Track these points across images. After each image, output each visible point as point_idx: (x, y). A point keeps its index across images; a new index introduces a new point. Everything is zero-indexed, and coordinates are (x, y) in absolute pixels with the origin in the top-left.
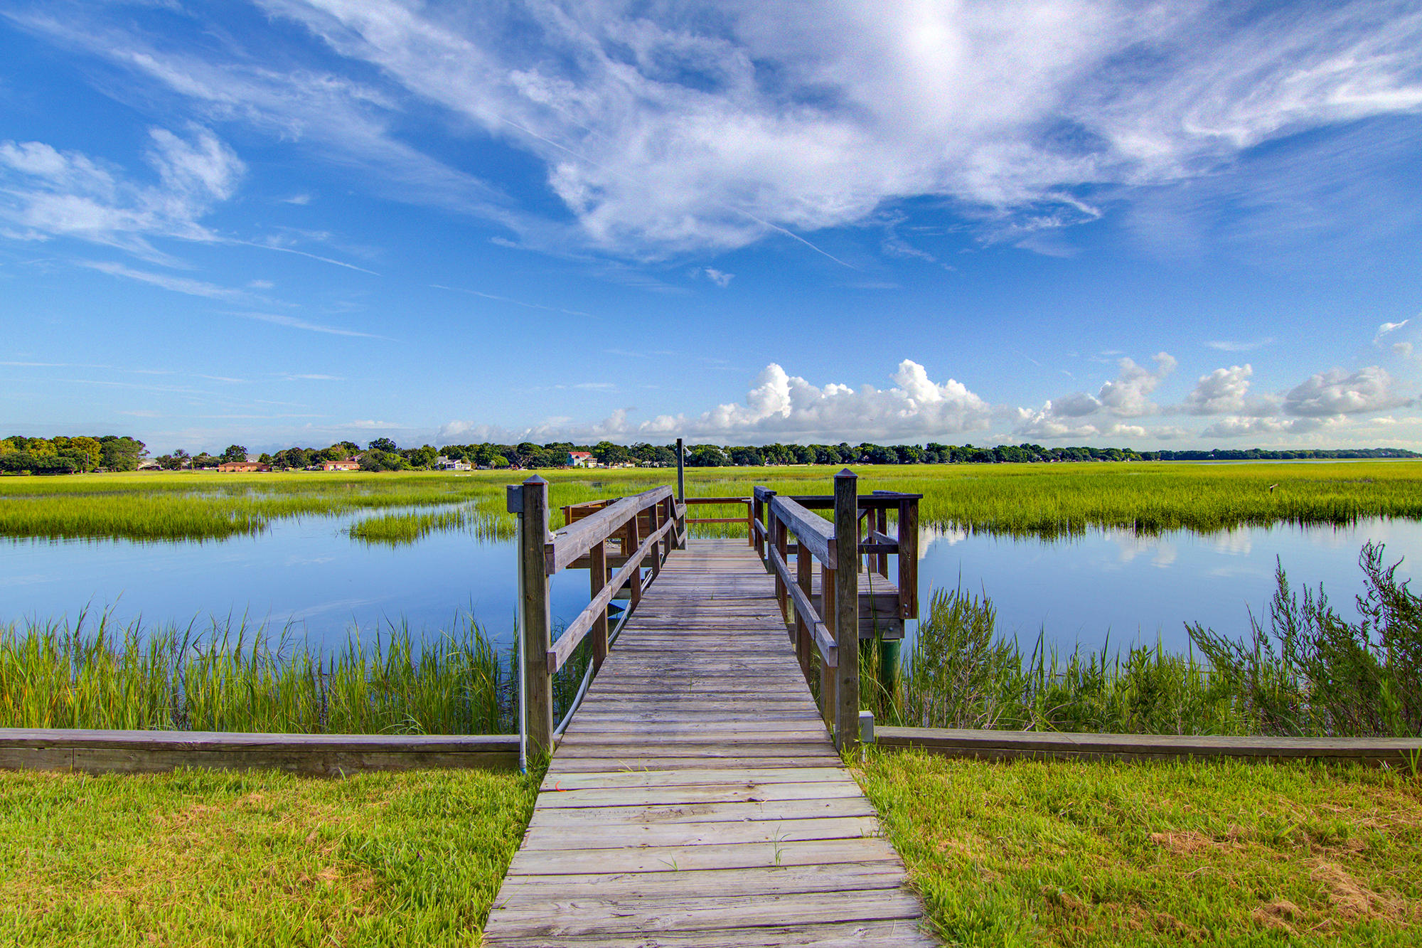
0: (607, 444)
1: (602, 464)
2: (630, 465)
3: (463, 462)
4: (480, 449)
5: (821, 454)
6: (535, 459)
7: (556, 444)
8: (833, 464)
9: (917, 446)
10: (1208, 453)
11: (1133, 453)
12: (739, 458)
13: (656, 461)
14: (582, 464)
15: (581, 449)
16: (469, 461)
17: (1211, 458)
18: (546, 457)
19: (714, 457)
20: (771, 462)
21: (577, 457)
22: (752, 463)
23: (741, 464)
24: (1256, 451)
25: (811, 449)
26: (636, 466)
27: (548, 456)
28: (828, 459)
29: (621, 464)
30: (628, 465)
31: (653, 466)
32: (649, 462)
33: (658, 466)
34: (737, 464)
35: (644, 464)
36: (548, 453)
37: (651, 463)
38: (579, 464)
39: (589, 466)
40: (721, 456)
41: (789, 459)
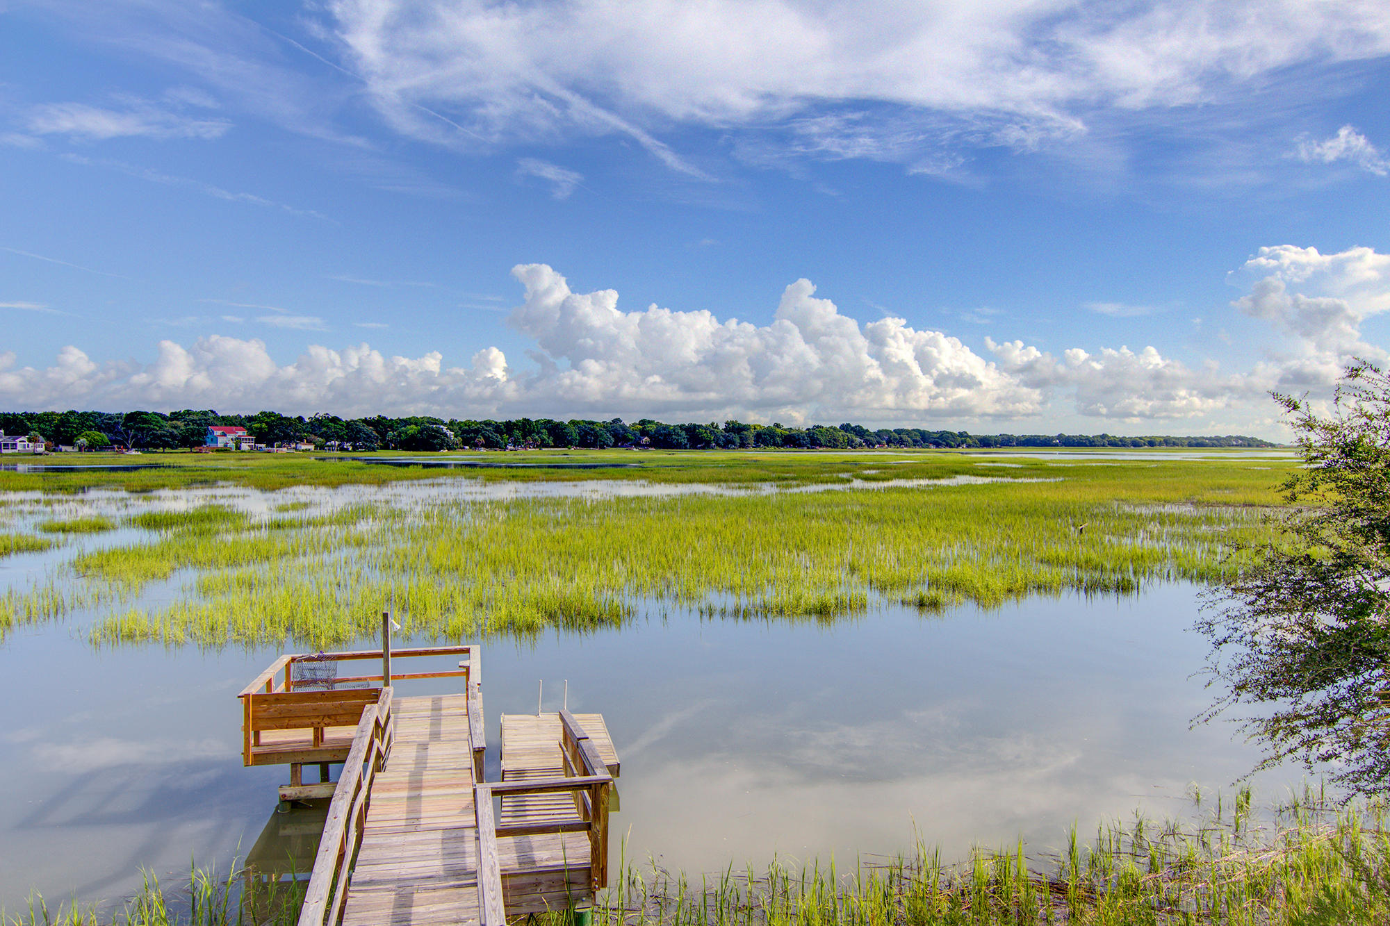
0: (271, 414)
1: (264, 445)
2: (308, 447)
3: (30, 440)
4: (61, 421)
5: (587, 433)
6: (154, 436)
7: (188, 412)
8: (602, 447)
9: (712, 424)
10: (1053, 438)
11: (970, 437)
12: (471, 439)
13: (349, 441)
14: (232, 444)
15: (230, 423)
16: (41, 438)
17: (1056, 445)
18: (172, 433)
19: (434, 437)
20: (516, 443)
21: (223, 435)
22: (490, 444)
23: (475, 446)
24: (1104, 436)
25: (572, 427)
26: (316, 447)
27: (175, 432)
28: (595, 441)
29: (293, 446)
30: (304, 447)
31: (342, 449)
32: (337, 443)
33: (350, 449)
34: (468, 447)
35: (328, 446)
36: (176, 428)
37: (339, 445)
38: (226, 445)
39: (243, 449)
40: (445, 435)
41: (543, 440)
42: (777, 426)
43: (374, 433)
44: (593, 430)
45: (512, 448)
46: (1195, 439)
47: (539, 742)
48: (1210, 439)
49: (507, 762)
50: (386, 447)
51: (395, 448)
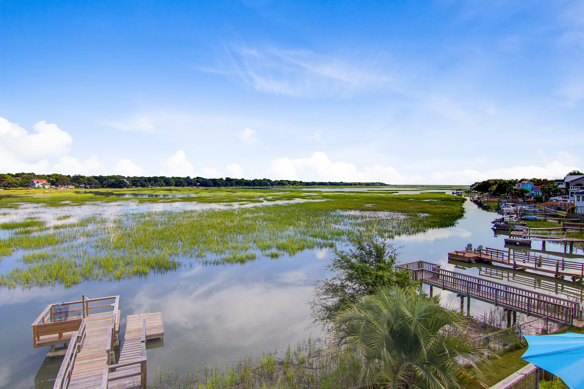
0: (57, 175)
1: (54, 186)
2: (72, 187)
5: (178, 182)
6: (9, 184)
7: (23, 174)
8: (183, 186)
10: (327, 183)
11: (303, 183)
12: (135, 184)
13: (88, 185)
14: (41, 186)
15: (40, 178)
17: (328, 185)
18: (16, 183)
19: (121, 183)
20: (152, 185)
21: (38, 182)
25: (172, 180)
26: (75, 187)
27: (17, 182)
28: (181, 184)
29: (66, 186)
30: (70, 187)
31: (86, 188)
32: (84, 185)
33: (89, 187)
34: (134, 187)
35: (80, 187)
36: (18, 180)
37: (84, 186)
38: (39, 187)
39: (46, 188)
40: (126, 182)
41: (162, 184)
42: (243, 179)
43: (98, 182)
44: (179, 181)
45: (151, 187)
46: (367, 183)
47: (138, 326)
48: (371, 183)
49: (127, 335)
50: (103, 187)
51: (106, 187)
